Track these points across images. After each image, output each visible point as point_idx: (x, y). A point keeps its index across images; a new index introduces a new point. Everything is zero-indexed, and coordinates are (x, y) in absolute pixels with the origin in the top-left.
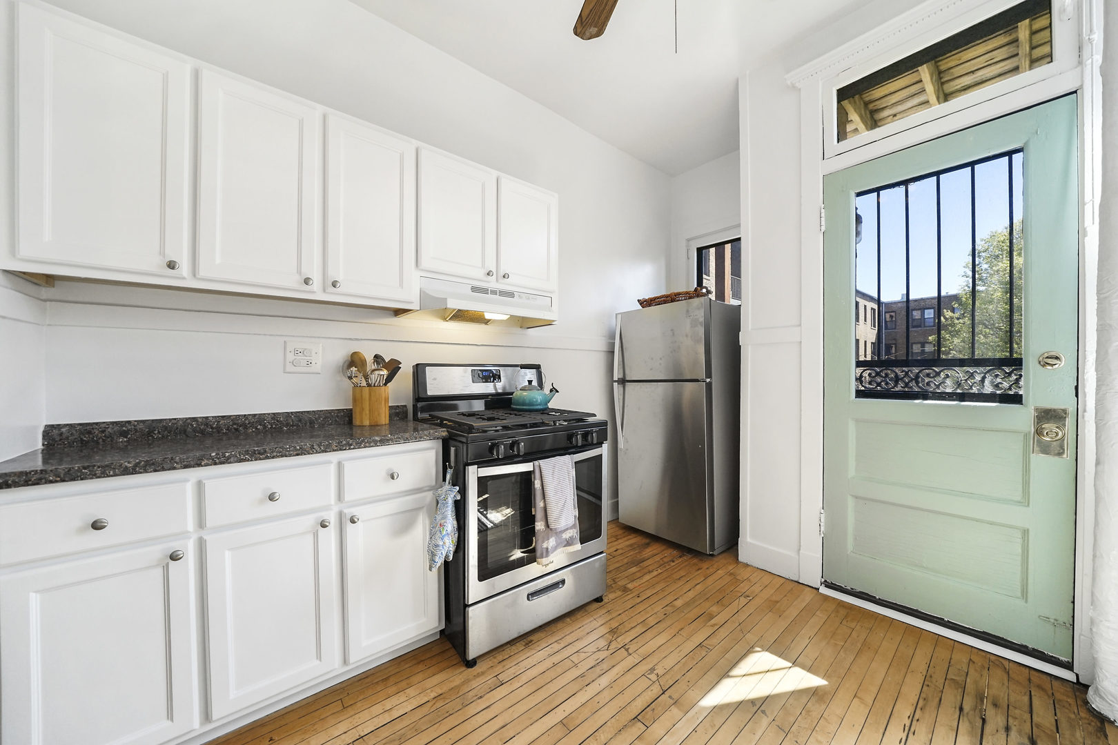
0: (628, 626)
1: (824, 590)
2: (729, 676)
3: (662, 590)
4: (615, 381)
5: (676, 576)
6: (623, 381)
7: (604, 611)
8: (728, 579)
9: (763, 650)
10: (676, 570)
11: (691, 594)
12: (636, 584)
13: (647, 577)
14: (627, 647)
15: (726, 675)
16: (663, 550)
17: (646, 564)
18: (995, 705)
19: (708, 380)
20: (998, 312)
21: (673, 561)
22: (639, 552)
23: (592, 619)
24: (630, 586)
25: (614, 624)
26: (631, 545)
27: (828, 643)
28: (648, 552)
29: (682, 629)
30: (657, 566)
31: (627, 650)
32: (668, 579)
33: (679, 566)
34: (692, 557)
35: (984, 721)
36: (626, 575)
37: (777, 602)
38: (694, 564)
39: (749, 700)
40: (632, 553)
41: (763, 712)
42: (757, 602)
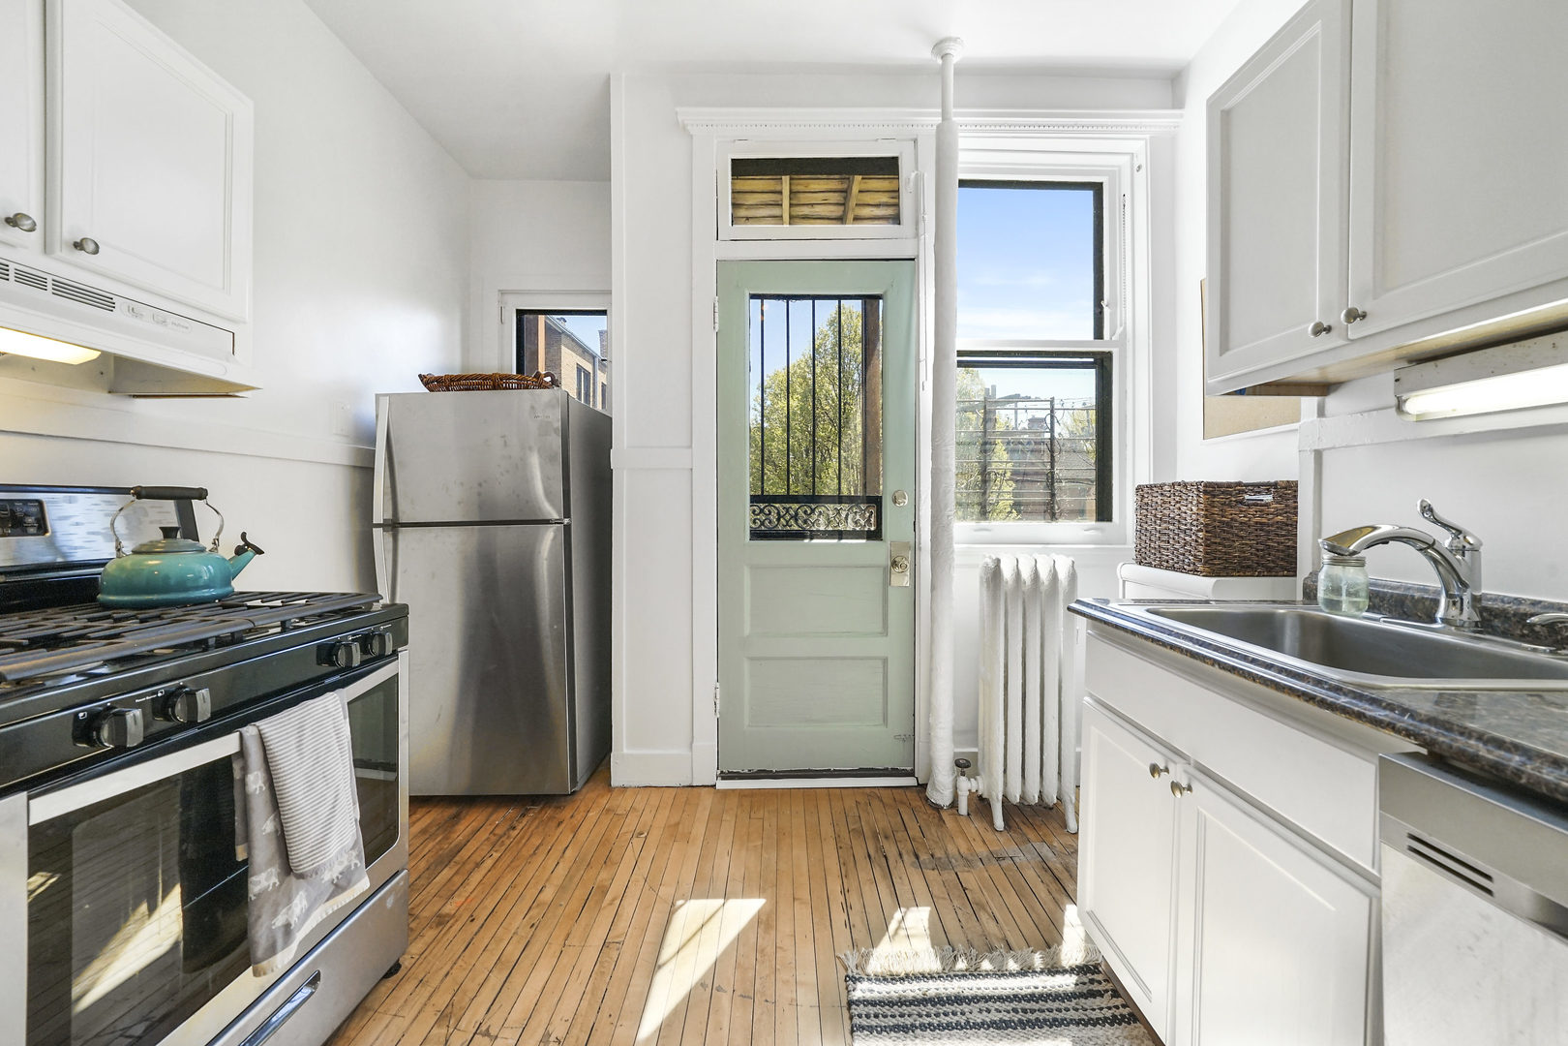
0: (471, 986)
1: (722, 785)
2: (660, 967)
3: (512, 886)
4: (378, 526)
5: (525, 852)
6: (394, 526)
7: (409, 986)
8: (606, 820)
9: (686, 901)
10: (524, 841)
11: (562, 870)
12: (458, 900)
13: (477, 877)
14: (483, 1028)
15: (656, 967)
16: (490, 815)
17: (465, 853)
18: (886, 837)
19: (566, 521)
20: (779, 450)
21: (514, 828)
22: (446, 838)
23: (387, 1018)
24: (449, 908)
25: (441, 1001)
26: (424, 831)
27: (747, 850)
28: (463, 828)
29: (568, 935)
30: (486, 848)
31: (487, 1033)
32: (517, 863)
33: (525, 833)
34: (542, 809)
35: (885, 857)
36: (434, 892)
37: (678, 824)
38: (550, 818)
39: (697, 984)
40: (430, 846)
41: (719, 989)
42: (655, 835)
